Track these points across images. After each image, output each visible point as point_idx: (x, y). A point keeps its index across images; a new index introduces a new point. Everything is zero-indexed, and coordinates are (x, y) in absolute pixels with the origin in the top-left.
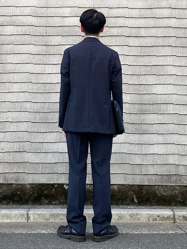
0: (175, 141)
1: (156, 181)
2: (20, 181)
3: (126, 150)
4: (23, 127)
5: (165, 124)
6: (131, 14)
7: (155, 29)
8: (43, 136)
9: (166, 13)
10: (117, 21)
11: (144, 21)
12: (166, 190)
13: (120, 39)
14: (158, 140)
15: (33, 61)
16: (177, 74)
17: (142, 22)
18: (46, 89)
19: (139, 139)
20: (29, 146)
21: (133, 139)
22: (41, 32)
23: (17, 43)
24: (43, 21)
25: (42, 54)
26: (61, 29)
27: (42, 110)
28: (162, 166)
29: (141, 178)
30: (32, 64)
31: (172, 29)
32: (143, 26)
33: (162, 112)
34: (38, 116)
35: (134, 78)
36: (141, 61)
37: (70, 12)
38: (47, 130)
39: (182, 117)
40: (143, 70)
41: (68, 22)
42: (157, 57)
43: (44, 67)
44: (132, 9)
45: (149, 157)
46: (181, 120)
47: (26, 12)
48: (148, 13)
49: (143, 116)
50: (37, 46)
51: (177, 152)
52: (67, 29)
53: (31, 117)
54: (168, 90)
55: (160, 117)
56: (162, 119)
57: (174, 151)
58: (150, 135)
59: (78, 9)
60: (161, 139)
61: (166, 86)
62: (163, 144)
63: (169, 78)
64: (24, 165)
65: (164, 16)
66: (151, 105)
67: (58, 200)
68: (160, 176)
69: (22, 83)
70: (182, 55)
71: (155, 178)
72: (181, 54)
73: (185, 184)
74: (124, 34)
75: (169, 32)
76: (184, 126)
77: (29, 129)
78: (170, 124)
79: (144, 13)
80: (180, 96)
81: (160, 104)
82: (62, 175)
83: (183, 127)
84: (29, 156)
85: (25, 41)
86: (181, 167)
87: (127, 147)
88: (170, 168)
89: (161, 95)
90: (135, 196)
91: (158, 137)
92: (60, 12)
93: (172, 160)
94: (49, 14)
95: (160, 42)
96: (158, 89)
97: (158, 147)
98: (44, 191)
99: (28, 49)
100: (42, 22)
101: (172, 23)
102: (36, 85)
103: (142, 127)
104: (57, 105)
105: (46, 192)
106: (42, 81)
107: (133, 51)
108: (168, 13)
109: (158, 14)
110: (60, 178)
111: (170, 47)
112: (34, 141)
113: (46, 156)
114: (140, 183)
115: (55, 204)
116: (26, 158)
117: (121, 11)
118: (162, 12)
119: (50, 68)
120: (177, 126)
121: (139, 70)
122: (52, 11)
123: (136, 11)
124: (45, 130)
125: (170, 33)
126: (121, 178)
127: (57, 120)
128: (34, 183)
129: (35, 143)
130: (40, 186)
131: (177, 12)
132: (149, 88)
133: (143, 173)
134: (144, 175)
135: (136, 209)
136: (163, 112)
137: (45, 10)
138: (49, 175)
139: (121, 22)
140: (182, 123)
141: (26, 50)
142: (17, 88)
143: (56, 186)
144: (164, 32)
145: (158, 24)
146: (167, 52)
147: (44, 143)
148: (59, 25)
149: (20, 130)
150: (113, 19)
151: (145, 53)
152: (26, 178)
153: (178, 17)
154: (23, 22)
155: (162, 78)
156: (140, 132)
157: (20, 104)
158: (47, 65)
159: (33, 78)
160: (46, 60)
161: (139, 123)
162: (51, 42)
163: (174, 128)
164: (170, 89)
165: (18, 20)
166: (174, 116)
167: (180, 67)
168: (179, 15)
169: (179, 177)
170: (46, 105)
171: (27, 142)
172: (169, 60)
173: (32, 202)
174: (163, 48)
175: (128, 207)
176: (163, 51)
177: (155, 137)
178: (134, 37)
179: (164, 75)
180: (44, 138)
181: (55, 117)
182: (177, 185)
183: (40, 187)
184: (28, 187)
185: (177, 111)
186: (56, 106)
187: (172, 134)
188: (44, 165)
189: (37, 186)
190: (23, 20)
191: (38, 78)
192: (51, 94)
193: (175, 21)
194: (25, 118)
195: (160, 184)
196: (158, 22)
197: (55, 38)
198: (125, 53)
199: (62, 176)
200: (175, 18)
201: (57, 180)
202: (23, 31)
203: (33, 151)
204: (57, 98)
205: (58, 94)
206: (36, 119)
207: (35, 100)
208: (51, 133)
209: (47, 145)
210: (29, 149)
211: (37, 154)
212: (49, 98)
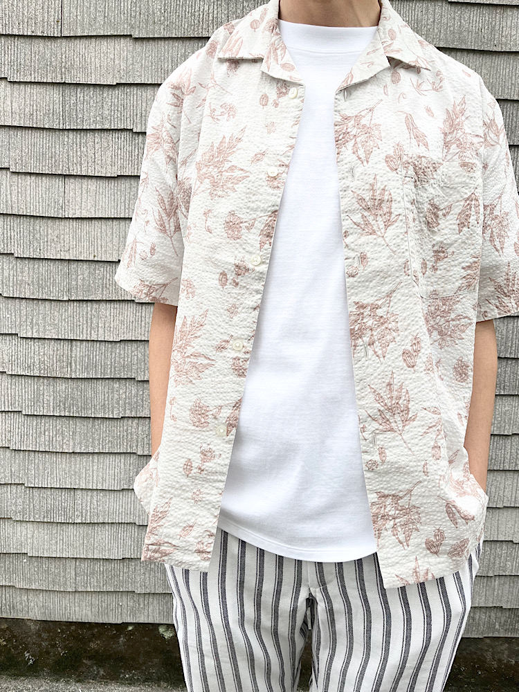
8: (73, 466)
15: (7, 160)
20: (20, 501)
22: (36, 19)
27: (62, 368)
34: (47, 390)
38: (87, 447)
53: (21, 395)
64: (7, 563)
67: (138, 668)
77: (17, 438)
82: (151, 598)
84: (24, 533)
98: (90, 641)
102: (32, 266)
104: (122, 352)
105: (98, 644)
106: (54, 251)
110: (142, 606)
112: (38, 484)
113: (87, 534)
115: (131, 682)
116: (15, 539)
124: (80, 443)
127: (125, 410)
129: (43, 491)
130: (72, 629)
138: (105, 599)
143: (130, 628)
147: (79, 492)
152: (21, 604)
170: (79, 351)
171: (14, 487)
180: (75, 472)
181: (116, 396)
184: (34, 626)
186: (120, 354)
188: (84, 565)
189: (64, 627)
191: (38, 236)
197: (104, 49)
199: (151, 600)
201: (133, 613)
203: (37, 516)
204: (122, 322)
205: (125, 306)
206: (41, 405)
207: (32, 328)
208: (102, 458)
209: (89, 498)
210: (23, 512)
211: (54, 529)
212: (89, 321)
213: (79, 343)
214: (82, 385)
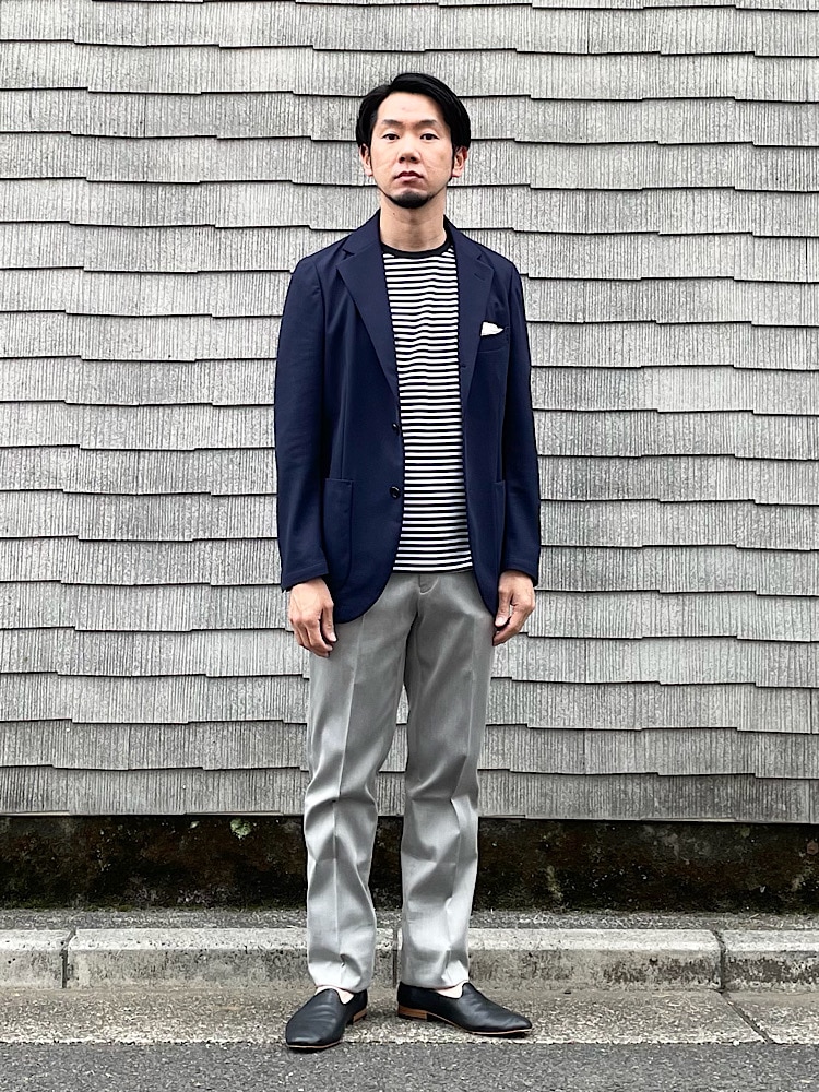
0: (740, 624)
1: (649, 805)
2: (29, 802)
3: (513, 664)
4: (43, 562)
5: (694, 550)
6: (543, 38)
7: (658, 108)
8: (133, 604)
9: (710, 29)
10: (478, 70)
11: (604, 71)
12: (692, 845)
13: (494, 156)
14: (658, 622)
15: (82, 259)
16: (756, 318)
17: (598, 77)
18: (145, 386)
19: (573, 617)
20: (67, 649)
21: (547, 618)
22: (119, 120)
23: (9, 170)
24: (126, 70)
25: (126, 224)
26: (212, 104)
27: (127, 482)
28: (679, 735)
29: (582, 789)
30: (77, 270)
31: (737, 109)
32: (599, 91)
33: (681, 496)
34: (108, 510)
35: (553, 335)
36: (587, 258)
37: (256, 25)
38: (152, 577)
39: (773, 515)
40: (599, 302)
41: (247, 71)
42: (665, 238)
43: (137, 287)
44: (549, 13)
45: (617, 697)
46: (767, 530)
47: (48, 24)
48: (626, 32)
49: (591, 511)
50: (101, 186)
51: (744, 672)
52: (241, 105)
53: (78, 517)
54: (712, 390)
55: (670, 516)
56: (681, 526)
57: (732, 671)
58: (624, 599)
59: (292, 13)
60: (672, 614)
61: (700, 375)
62: (682, 641)
63: (715, 337)
64: (46, 733)
65: (700, 45)
66: (631, 462)
67: (204, 887)
68: (667, 779)
69: (34, 361)
70: (779, 230)
71: (646, 789)
72: (776, 227)
73: (777, 817)
74: (508, 133)
75: (723, 122)
76: (781, 558)
77: (71, 569)
78: (718, 550)
79: (606, 33)
80: (766, 419)
81: (671, 459)
82: (222, 776)
83: (778, 561)
84: (70, 692)
85: (47, 163)
86: (763, 741)
87: (518, 652)
88: (714, 745)
89: (676, 417)
90: (550, 870)
91: (659, 606)
92: (208, 27)
93: (721, 710)
94: (158, 34)
95: (678, 168)
96: (665, 391)
97: (657, 649)
98: (143, 846)
99: (60, 200)
100: (124, 71)
101: (735, 77)
102: (99, 369)
103: (590, 562)
104: (196, 463)
105: (150, 852)
106: (125, 352)
107: (554, 213)
108: (721, 31)
109: (674, 34)
110: (210, 789)
111: (724, 193)
112: (91, 627)
113: (147, 692)
114: (574, 812)
115: (192, 906)
116: (58, 700)
117: (497, 23)
118: (689, 27)
119: (161, 292)
120: (749, 557)
121: (581, 300)
122: (172, 17)
123: (567, 22)
124: (144, 574)
125: (726, 126)
126: (489, 790)
127: (197, 531)
128: (92, 813)
129: (96, 635)
130: (120, 827)
131: (759, 27)
132: (622, 385)
133: (588, 769)
134: (596, 777)
135: (555, 926)
136: (687, 496)
137: (135, 16)
138: (164, 779)
139: (498, 73)
140: (773, 541)
141: (50, 205)
142: (11, 383)
143: (194, 825)
144: (698, 120)
145: (672, 83)
146: (710, 218)
147: (139, 636)
148: (204, 85)
149: (26, 576)
150: (461, 60)
151: (605, 220)
152: (58, 792)
153: (766, 49)
154: (33, 74)
155: (686, 337)
156: (580, 584)
157: (24, 458)
158: (149, 277)
159: (87, 339)
160: (144, 252)
161: (573, 543)
162: (167, 168)
163: (733, 565)
164: (720, 390)
165: (10, 61)
166: (738, 510)
167: (768, 289)
168: (772, 44)
169: (752, 785)
170: (147, 462)
171: (61, 632)
172: (719, 257)
173: (85, 895)
174: (690, 197)
175: (518, 919)
176: (690, 213)
177: (647, 606)
178: (557, 148)
179: (695, 327)
180: (136, 610)
181: (188, 515)
182: (743, 820)
183: (124, 831)
184: (68, 829)
185: (750, 489)
186: (193, 464)
187: (725, 596)
188: (140, 734)
189: (108, 828)
190: (31, 61)
191: (108, 336)
192: (168, 410)
193: (750, 67)
194: (48, 521)
195: (664, 817)
196: (672, 74)
197: (188, 149)
198: (514, 219)
199: (222, 781)
200: (751, 59)
201: (199, 799)
202: (36, 114)
203: (87, 669)
204: (197, 428)
205: (200, 409)
206: (101, 528)
207: (96, 438)
208: (168, 591)
209: (150, 643)
210: (71, 663)
211: (106, 685)
212: (160, 428)
213: (147, 454)
214: (148, 502)
